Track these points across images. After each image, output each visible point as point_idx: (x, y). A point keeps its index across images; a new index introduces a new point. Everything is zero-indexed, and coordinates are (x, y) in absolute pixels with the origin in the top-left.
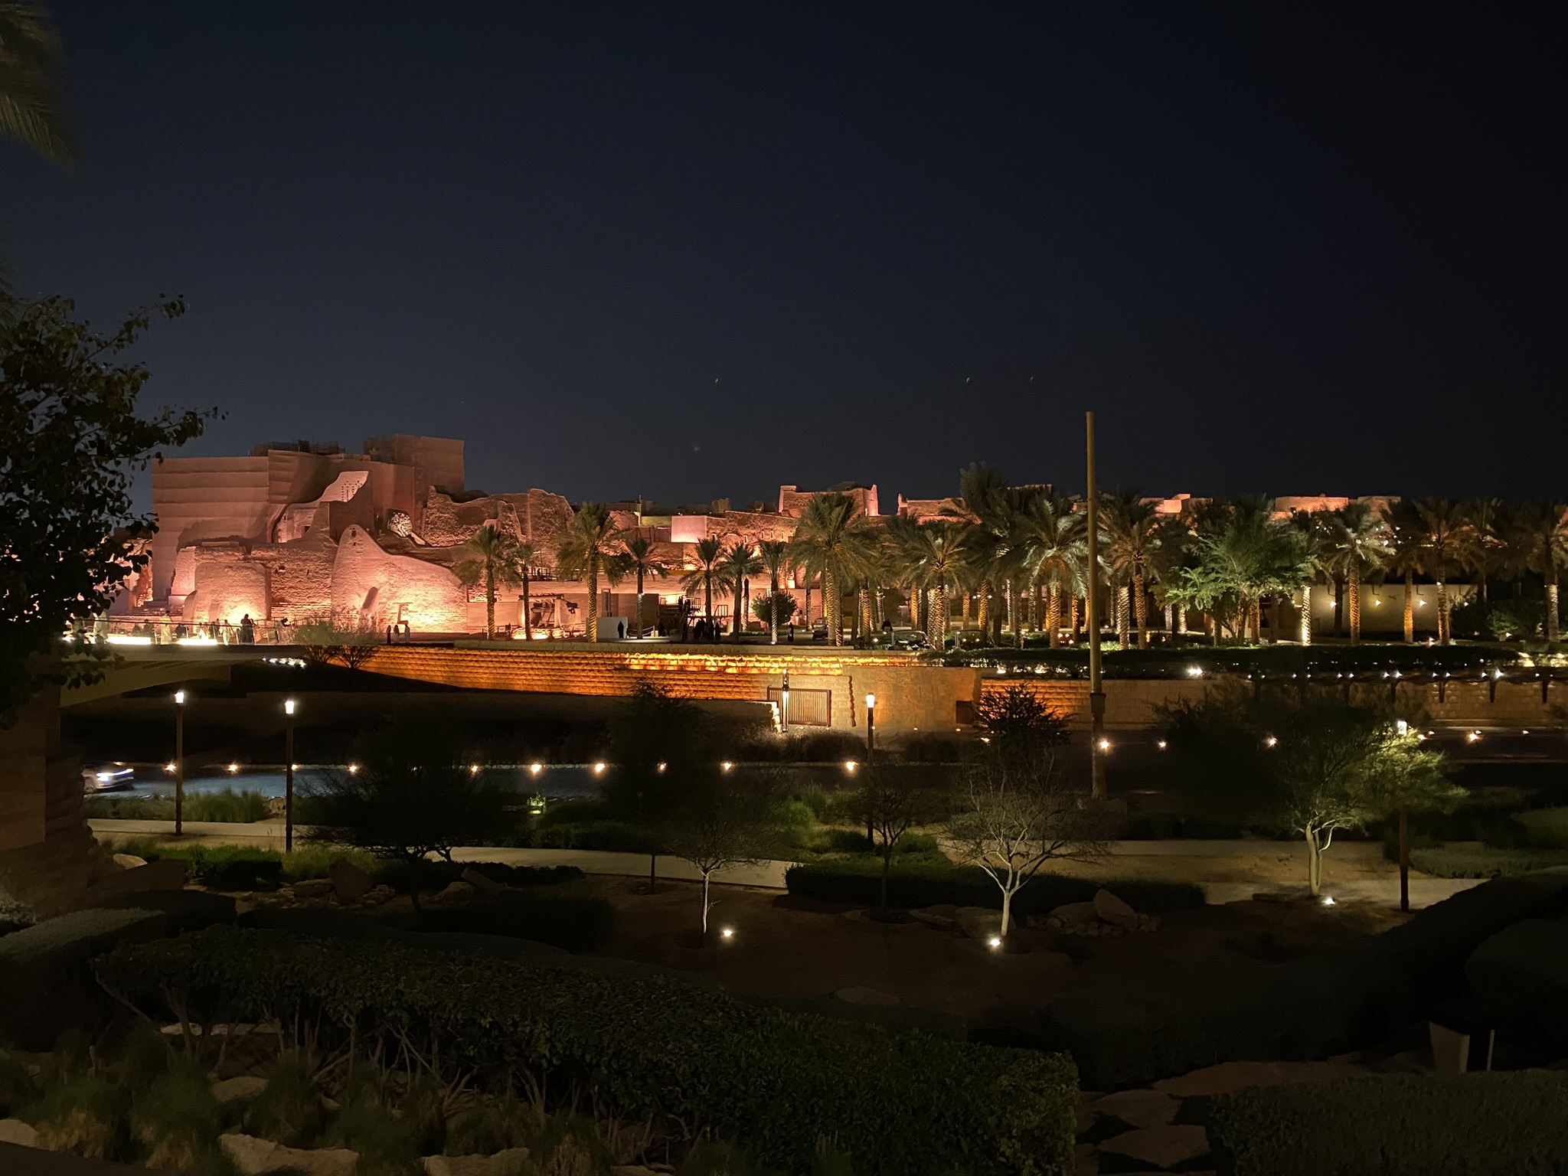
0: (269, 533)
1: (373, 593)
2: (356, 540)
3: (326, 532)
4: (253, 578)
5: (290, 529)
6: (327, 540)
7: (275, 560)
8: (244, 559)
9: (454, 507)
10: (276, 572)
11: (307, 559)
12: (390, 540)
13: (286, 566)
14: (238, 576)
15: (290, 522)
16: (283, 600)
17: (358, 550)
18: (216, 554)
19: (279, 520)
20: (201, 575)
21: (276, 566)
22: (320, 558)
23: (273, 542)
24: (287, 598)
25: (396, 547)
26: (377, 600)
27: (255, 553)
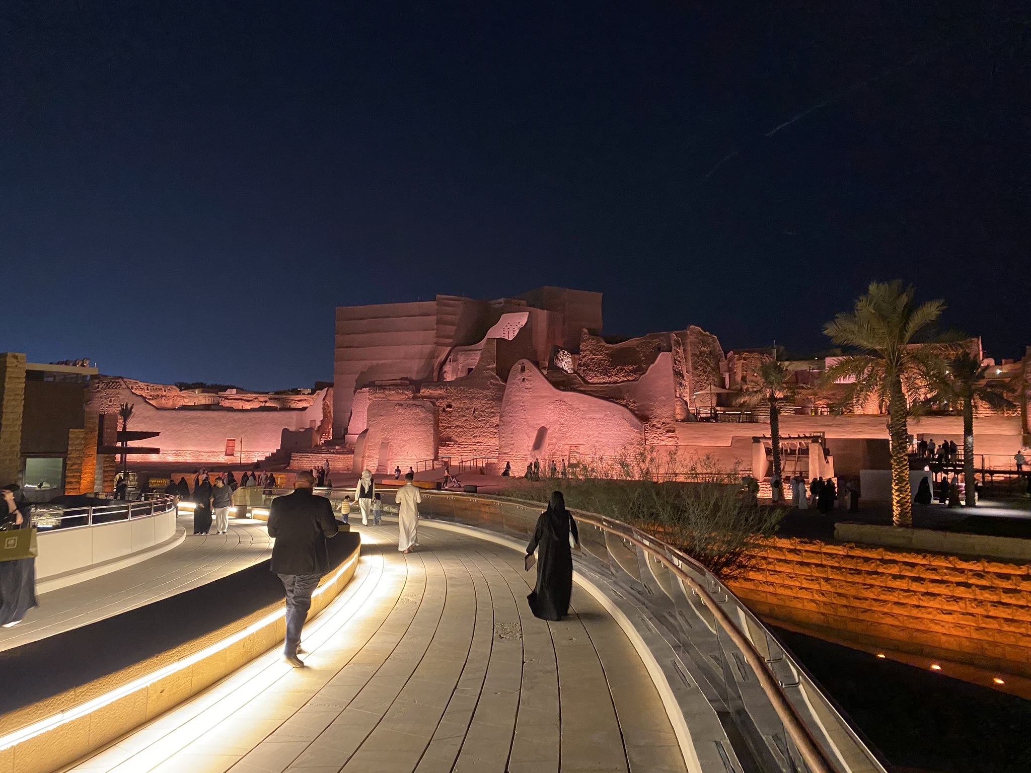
0: (435, 374)
1: (542, 433)
3: (492, 369)
4: (422, 415)
5: (455, 371)
9: (607, 349)
11: (473, 397)
12: (558, 377)
14: (409, 413)
16: (450, 439)
19: (444, 362)
21: (444, 405)
22: (486, 396)
23: (439, 382)
24: (454, 437)
25: (562, 382)
26: (547, 441)
27: (424, 392)
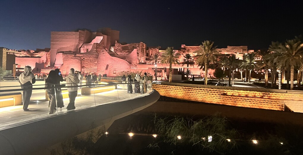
1: (108, 66)
2: (104, 53)
3: (95, 50)
4: (78, 61)
5: (84, 50)
6: (95, 52)
7: (82, 57)
8: (74, 56)
9: (121, 46)
10: (83, 60)
11: (90, 57)
12: (111, 53)
13: (85, 58)
14: (74, 60)
15: (84, 48)
16: (84, 67)
17: (104, 55)
18: (67, 55)
19: (81, 47)
20: (64, 60)
21: (82, 58)
22: (93, 57)
23: (80, 53)
24: (85, 66)
25: (112, 55)
26: (109, 68)
27: (77, 55)
